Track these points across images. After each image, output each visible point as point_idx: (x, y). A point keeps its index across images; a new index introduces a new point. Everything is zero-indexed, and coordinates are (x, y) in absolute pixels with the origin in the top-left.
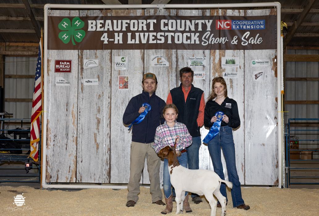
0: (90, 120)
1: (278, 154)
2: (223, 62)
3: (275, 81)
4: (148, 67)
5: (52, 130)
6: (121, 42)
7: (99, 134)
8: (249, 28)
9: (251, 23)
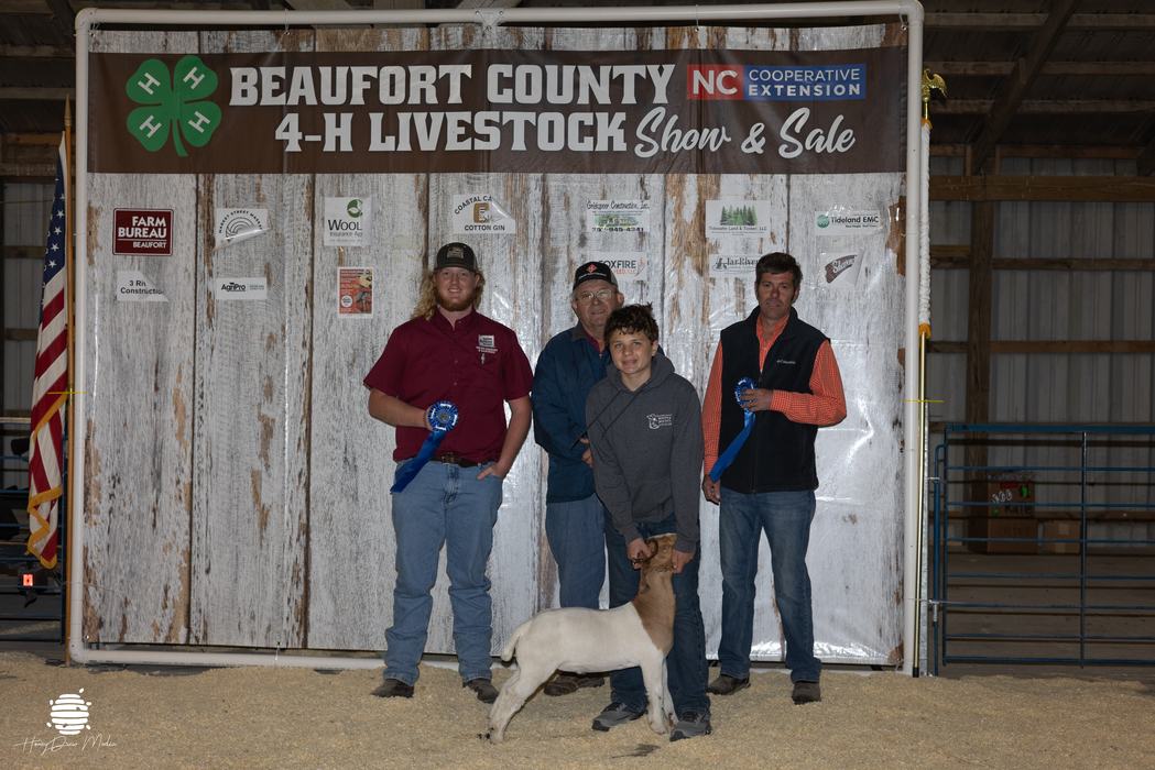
0: (239, 423)
1: (903, 554)
2: (713, 218)
3: (898, 287)
4: (443, 236)
5: (104, 458)
6: (346, 146)
7: (269, 476)
8: (808, 93)
9: (814, 77)
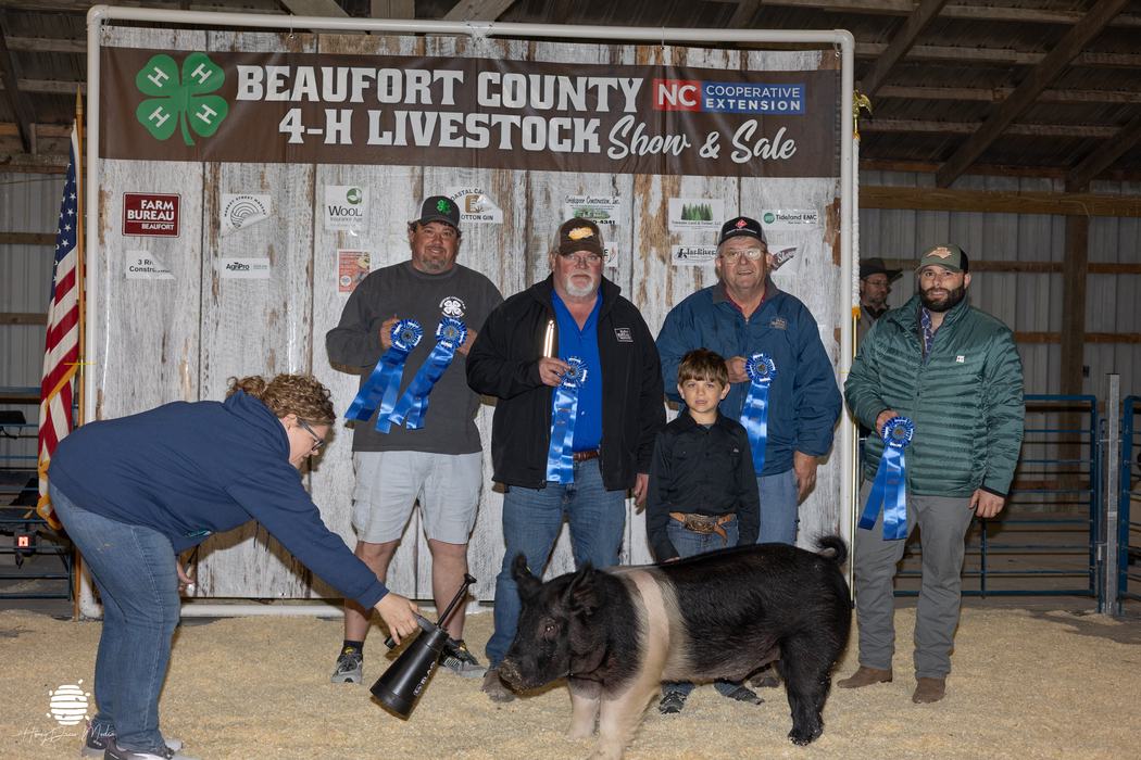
1: (839, 504)
2: (675, 213)
3: (834, 276)
6: (346, 139)
8: (756, 108)
9: (761, 94)
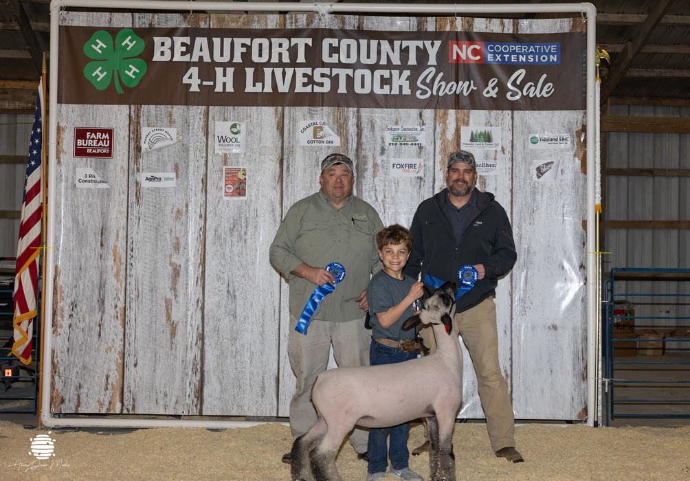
0: (156, 268)
1: (586, 349)
3: (582, 182)
4: (293, 147)
5: (66, 290)
6: (230, 89)
7: (177, 302)
8: (524, 60)
9: (528, 50)
